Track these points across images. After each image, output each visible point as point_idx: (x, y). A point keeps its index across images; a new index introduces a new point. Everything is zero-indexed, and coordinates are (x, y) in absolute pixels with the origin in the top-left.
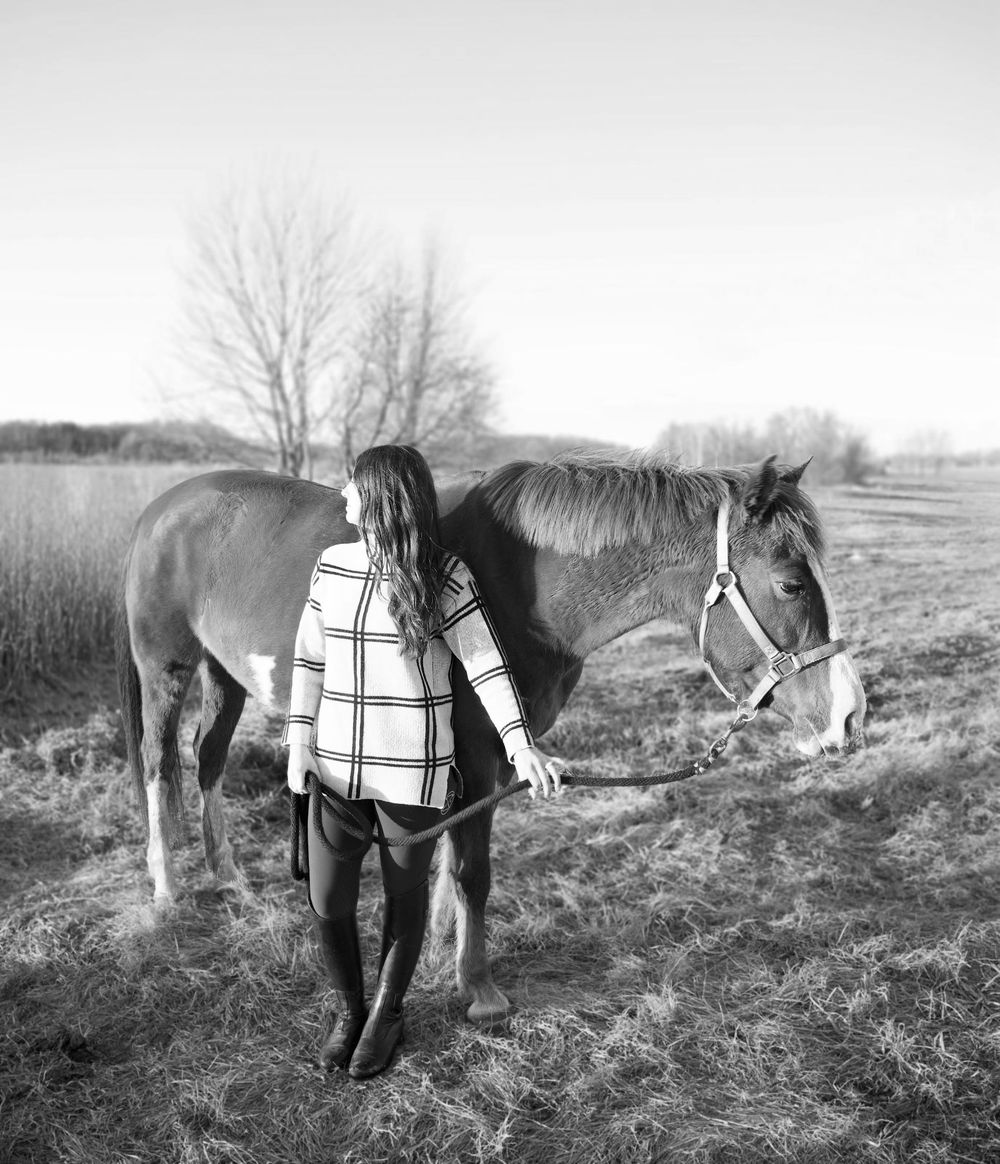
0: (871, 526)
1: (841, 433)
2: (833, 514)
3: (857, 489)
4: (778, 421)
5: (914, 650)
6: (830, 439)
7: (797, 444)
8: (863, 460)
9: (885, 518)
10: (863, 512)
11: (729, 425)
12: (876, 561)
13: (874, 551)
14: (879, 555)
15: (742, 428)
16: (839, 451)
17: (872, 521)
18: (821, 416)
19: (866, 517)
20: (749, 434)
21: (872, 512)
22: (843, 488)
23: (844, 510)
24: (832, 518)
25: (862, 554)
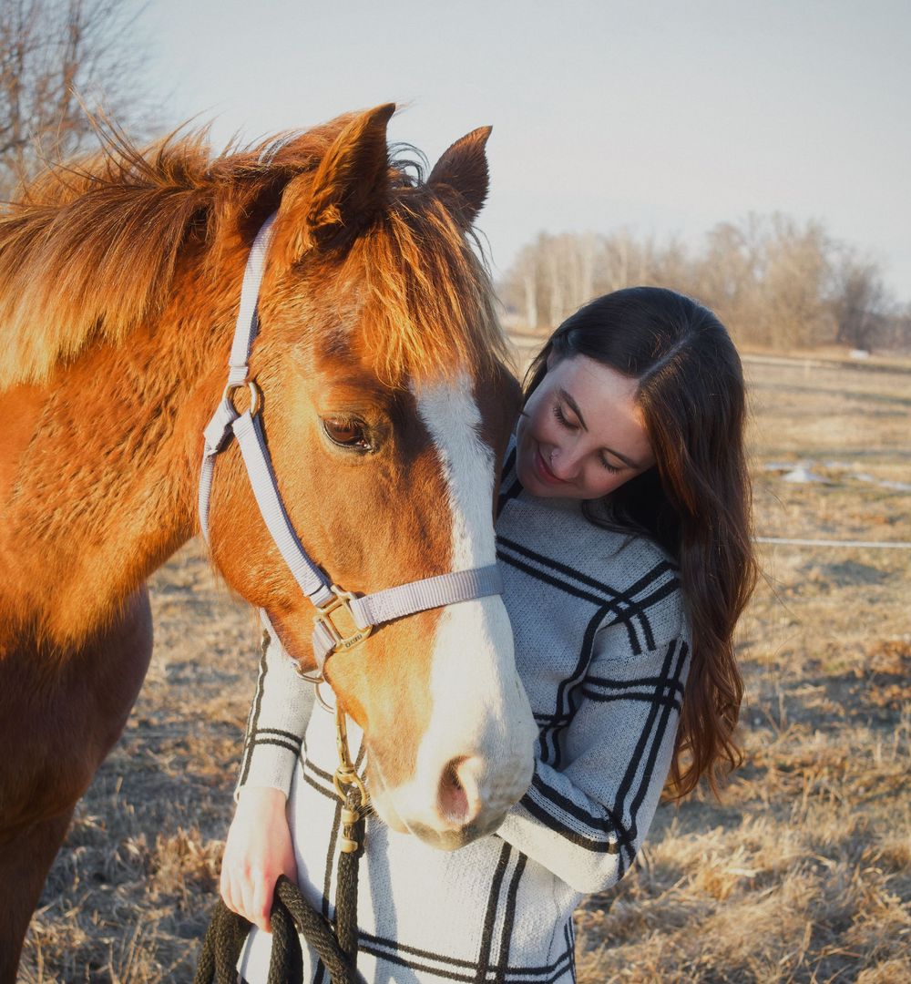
0: (857, 420)
1: (834, 258)
2: (793, 398)
3: (857, 355)
4: (726, 234)
5: (834, 667)
6: (816, 270)
7: (758, 275)
8: (871, 307)
9: (884, 408)
10: (848, 395)
11: (640, 239)
12: (832, 484)
13: (834, 466)
14: (841, 474)
15: (661, 244)
16: (830, 289)
17: (861, 412)
18: (802, 229)
19: (853, 404)
20: (674, 256)
21: (864, 397)
22: (835, 354)
23: (815, 391)
24: (790, 404)
25: (808, 472)
